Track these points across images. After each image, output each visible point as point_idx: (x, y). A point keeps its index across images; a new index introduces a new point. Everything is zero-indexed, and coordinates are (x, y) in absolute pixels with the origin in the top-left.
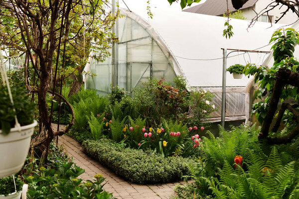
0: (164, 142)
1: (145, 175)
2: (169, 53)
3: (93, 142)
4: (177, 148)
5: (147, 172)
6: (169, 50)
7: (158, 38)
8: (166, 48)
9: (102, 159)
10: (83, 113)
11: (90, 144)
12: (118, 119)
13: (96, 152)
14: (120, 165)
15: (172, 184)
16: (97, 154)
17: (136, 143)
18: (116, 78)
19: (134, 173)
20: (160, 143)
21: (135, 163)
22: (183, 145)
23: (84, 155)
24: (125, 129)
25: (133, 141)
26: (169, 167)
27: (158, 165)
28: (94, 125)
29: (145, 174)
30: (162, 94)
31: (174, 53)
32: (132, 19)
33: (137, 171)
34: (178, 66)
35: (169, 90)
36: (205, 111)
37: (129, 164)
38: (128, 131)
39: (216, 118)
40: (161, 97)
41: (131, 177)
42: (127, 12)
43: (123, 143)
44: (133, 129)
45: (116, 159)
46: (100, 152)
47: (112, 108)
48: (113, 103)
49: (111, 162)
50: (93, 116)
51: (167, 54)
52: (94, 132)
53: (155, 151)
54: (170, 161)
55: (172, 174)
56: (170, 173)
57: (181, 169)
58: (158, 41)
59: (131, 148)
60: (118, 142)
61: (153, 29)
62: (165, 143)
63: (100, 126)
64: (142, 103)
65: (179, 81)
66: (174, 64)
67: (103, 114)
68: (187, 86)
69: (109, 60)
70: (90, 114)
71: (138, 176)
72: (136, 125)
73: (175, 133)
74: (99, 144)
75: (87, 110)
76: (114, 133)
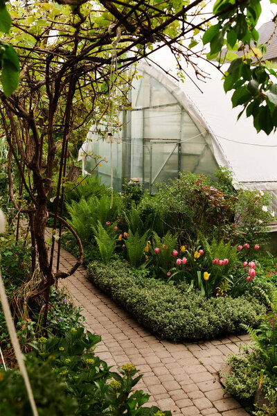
0: (206, 273)
1: (181, 330)
2: (207, 131)
3: (103, 268)
4: (224, 281)
5: (184, 326)
6: (208, 125)
7: (191, 107)
8: (203, 123)
9: (117, 297)
10: (85, 219)
11: (99, 270)
12: (137, 234)
13: (108, 286)
14: (144, 311)
15: (219, 343)
16: (110, 288)
17: (163, 270)
18: (127, 159)
19: (165, 326)
20: (199, 273)
21: (167, 310)
22: (232, 276)
23: (89, 285)
24: (147, 249)
25: (160, 268)
26: (214, 316)
27: (199, 315)
28: (104, 241)
29: (181, 328)
30: (201, 199)
31: (213, 131)
32: (151, 77)
33: (170, 323)
34: (219, 151)
35: (212, 194)
36: (261, 222)
37: (158, 312)
38: (152, 251)
39: (273, 226)
40: (199, 204)
41: (162, 331)
42: (144, 66)
43: (144, 271)
44: (160, 251)
45: (138, 301)
46: (114, 286)
47: (128, 214)
48: (129, 207)
49: (131, 306)
50: (100, 227)
51: (204, 133)
52: (103, 252)
53: (192, 285)
54: (215, 305)
55: (220, 328)
56: (217, 326)
57: (231, 320)
58: (191, 112)
59: (156, 278)
60: (137, 267)
61: (183, 93)
62: (207, 275)
63: (112, 243)
64: (171, 209)
65: (223, 175)
66: (214, 146)
67: (115, 224)
68: (233, 183)
69: (119, 134)
70: (97, 223)
71: (171, 329)
72: (163, 244)
73: (221, 261)
74: (112, 272)
75: (91, 215)
76: (131, 254)
